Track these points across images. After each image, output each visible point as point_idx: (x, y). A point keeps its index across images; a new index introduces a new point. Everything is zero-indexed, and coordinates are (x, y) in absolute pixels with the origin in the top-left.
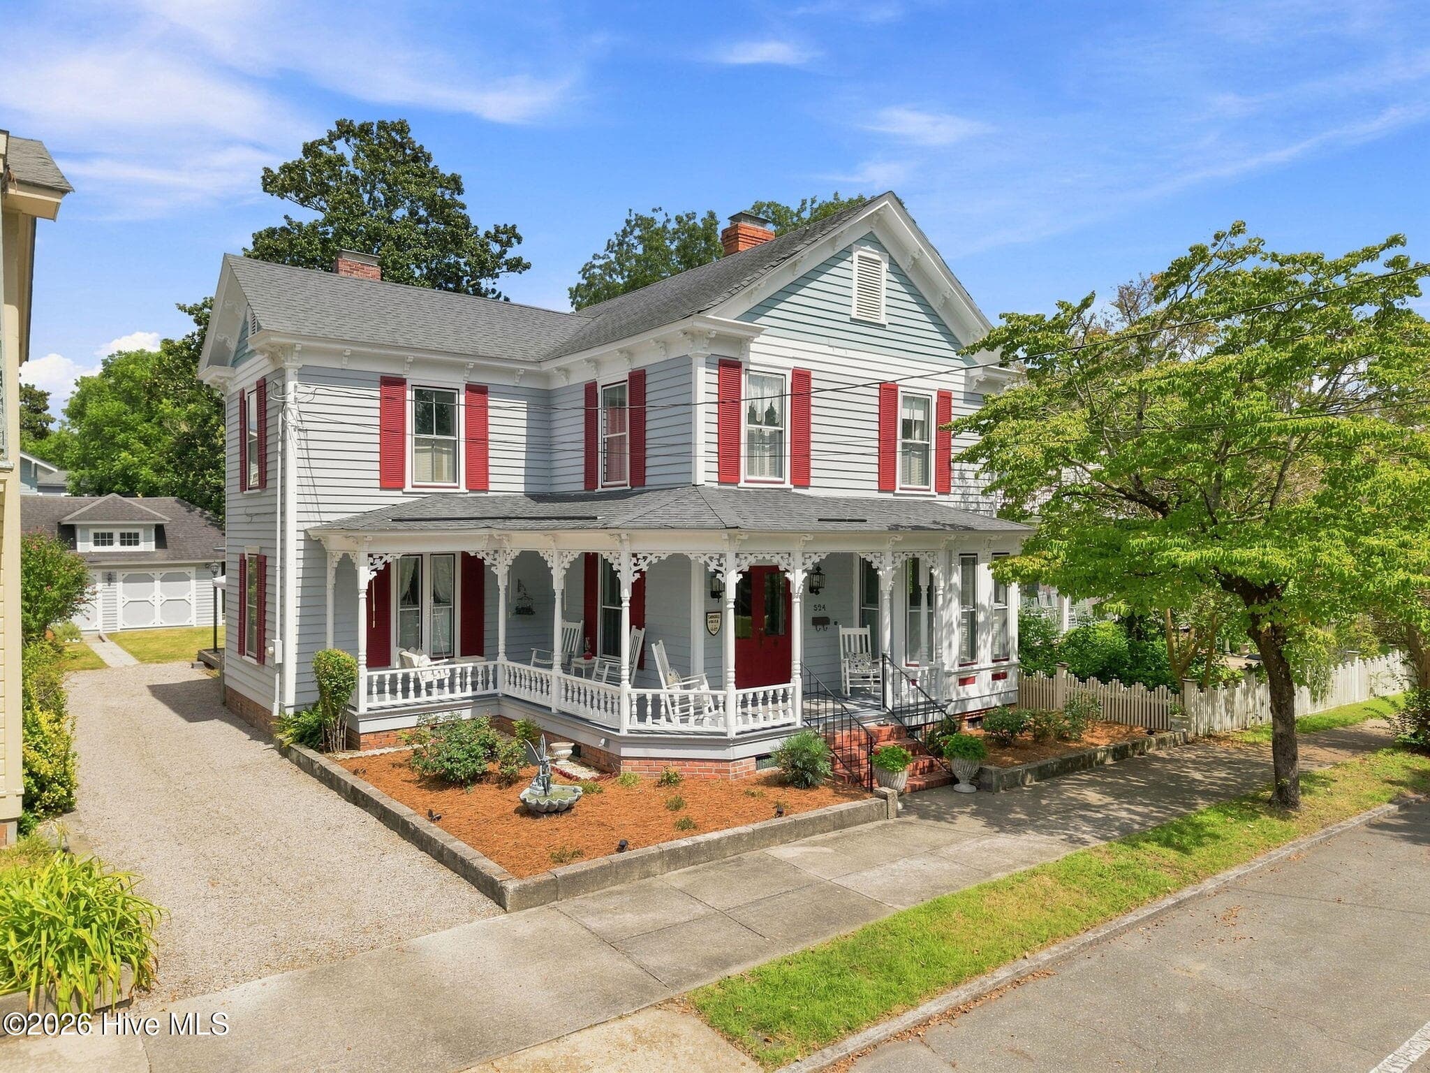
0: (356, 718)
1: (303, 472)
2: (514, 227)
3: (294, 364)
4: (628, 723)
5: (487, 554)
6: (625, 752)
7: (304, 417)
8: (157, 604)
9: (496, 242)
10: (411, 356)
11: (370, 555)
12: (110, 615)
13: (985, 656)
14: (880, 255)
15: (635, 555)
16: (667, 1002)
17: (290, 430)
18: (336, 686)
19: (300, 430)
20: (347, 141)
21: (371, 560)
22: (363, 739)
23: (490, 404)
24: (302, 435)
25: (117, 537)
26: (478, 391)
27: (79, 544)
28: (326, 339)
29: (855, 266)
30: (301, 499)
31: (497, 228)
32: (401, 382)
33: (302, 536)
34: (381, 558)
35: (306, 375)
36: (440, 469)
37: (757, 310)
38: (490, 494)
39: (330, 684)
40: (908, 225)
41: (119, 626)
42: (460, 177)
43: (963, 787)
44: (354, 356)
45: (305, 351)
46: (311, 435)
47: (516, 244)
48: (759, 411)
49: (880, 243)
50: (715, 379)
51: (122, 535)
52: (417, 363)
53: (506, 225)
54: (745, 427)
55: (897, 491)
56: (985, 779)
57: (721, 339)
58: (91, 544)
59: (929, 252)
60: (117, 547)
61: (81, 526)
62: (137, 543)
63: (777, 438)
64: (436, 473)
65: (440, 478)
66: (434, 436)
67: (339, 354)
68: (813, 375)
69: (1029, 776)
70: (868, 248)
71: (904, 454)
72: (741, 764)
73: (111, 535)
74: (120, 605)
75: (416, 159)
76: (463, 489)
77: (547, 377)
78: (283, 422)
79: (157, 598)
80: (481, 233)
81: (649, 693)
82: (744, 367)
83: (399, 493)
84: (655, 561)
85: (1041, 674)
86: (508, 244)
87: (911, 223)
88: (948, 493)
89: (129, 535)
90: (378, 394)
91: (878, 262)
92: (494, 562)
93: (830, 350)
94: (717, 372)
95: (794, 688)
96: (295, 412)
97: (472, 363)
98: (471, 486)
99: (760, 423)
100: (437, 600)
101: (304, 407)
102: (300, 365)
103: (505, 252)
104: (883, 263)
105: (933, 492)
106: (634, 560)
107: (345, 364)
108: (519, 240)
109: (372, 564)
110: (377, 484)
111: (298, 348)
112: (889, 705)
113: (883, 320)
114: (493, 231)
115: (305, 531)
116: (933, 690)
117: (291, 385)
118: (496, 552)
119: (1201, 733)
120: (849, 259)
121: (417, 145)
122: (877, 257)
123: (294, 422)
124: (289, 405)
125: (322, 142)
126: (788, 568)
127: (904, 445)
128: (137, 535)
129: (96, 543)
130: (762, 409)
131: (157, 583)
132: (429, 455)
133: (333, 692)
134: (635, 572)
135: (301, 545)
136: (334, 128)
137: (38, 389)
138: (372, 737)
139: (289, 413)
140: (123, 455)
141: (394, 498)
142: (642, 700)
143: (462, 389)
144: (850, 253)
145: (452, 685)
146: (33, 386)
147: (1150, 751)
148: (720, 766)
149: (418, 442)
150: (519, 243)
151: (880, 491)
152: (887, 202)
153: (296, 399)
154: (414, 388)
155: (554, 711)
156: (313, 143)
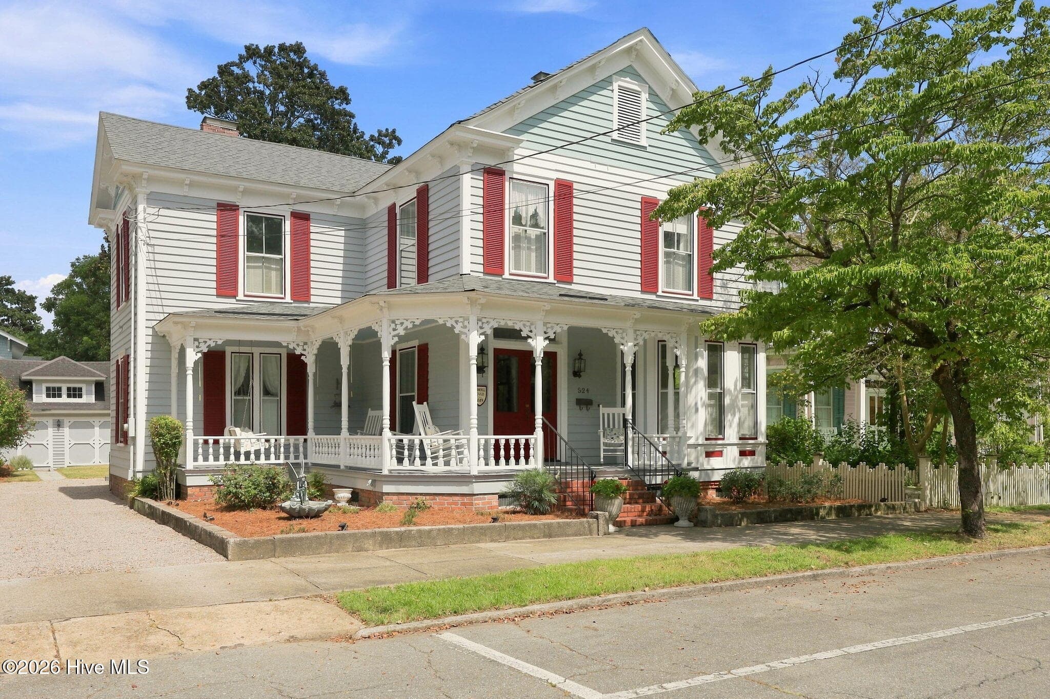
0: (184, 472)
1: (151, 280)
2: (394, 131)
3: (144, 190)
4: (389, 464)
5: (298, 345)
6: (387, 488)
7: (152, 234)
8: (97, 446)
9: (379, 143)
10: (242, 185)
11: (195, 340)
12: (59, 454)
13: (731, 434)
14: (638, 85)
15: (393, 322)
16: (316, 596)
17: (140, 243)
18: (164, 443)
19: (148, 244)
20: (255, 63)
21: (196, 343)
22: (190, 491)
23: (312, 229)
24: (150, 249)
25: (64, 392)
26: (301, 218)
27: (34, 396)
28: (168, 168)
29: (616, 94)
30: (150, 301)
31: (380, 132)
32: (234, 208)
33: (150, 332)
34: (205, 342)
35: (155, 199)
36: (269, 282)
37: (520, 128)
38: (312, 305)
39: (159, 441)
40: (664, 59)
41: (67, 464)
42: (346, 89)
43: (683, 523)
44: (192, 185)
45: (150, 180)
46: (157, 249)
47: (396, 145)
48: (524, 215)
49: (640, 76)
50: (481, 184)
51: (69, 389)
52: (246, 192)
53: (387, 130)
54: (509, 229)
55: (660, 293)
56: (702, 516)
57: (481, 149)
58: (44, 396)
59: (685, 83)
60: (64, 399)
61: (37, 381)
62: (80, 396)
63: (542, 239)
64: (267, 286)
65: (269, 289)
66: (264, 255)
67: (181, 183)
68: (575, 186)
69: (745, 520)
70: (628, 79)
71: (667, 262)
72: (484, 499)
73: (60, 389)
74: (67, 446)
75: (311, 75)
76: (288, 299)
77: (362, 207)
78: (136, 237)
79: (97, 442)
80: (367, 137)
81: (406, 438)
82: (507, 176)
83: (233, 301)
84: (410, 326)
85: (800, 463)
86: (390, 145)
87: (667, 57)
88: (711, 299)
89: (75, 389)
90: (214, 218)
91: (638, 93)
92: (303, 352)
93: (592, 166)
94: (482, 178)
95: (536, 439)
96: (144, 230)
97: (295, 192)
98: (296, 297)
99: (525, 226)
100: (266, 392)
101: (151, 226)
102: (149, 191)
103: (387, 153)
104: (643, 94)
105: (695, 297)
106: (393, 326)
107: (185, 191)
108: (400, 142)
109: (198, 347)
110: (214, 292)
111: (145, 176)
112: (630, 463)
113: (644, 142)
114: (376, 135)
115: (153, 328)
116: (676, 455)
117: (141, 208)
118: (305, 344)
119: (935, 504)
120: (610, 88)
121: (312, 63)
122: (639, 89)
123: (142, 238)
124: (139, 224)
125: (233, 64)
126: (530, 334)
127: (667, 255)
128: (80, 389)
129: (48, 396)
130: (527, 214)
131: (97, 429)
132: (259, 271)
133: (163, 448)
134: (394, 336)
135: (150, 339)
136: (244, 53)
137: (28, 294)
138: (198, 489)
139: (139, 231)
140: (85, 338)
141: (227, 304)
142: (400, 445)
143: (288, 216)
144: (611, 83)
145: (267, 452)
146: (25, 292)
147: (879, 513)
148: (466, 500)
149: (249, 259)
150: (399, 145)
151: (643, 291)
152: (643, 37)
153: (145, 219)
154: (246, 213)
155: (342, 467)
156: (226, 65)
